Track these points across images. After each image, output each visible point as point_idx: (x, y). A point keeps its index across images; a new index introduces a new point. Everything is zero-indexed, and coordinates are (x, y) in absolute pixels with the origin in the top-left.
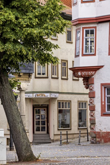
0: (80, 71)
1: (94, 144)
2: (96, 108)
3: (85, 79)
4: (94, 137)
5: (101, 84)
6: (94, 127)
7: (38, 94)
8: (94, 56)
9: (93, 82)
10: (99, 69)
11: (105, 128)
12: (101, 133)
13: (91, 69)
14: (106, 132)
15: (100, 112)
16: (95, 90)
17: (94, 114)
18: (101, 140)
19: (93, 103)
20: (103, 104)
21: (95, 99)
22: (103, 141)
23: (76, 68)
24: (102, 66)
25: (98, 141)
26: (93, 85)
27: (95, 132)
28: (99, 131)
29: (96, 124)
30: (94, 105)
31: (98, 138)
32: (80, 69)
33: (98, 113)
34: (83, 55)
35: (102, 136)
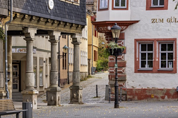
0: (109, 26)
1: (124, 102)
2: (127, 65)
3: (109, 34)
4: (125, 94)
5: (135, 39)
6: (124, 84)
7: (21, 49)
8: (126, 10)
9: (124, 37)
10: (132, 24)
11: (140, 85)
12: (134, 90)
13: (123, 23)
14: (141, 89)
15: (134, 68)
16: (125, 45)
17: (123, 71)
18: (134, 97)
19: (123, 59)
20: (137, 60)
21: (125, 55)
22: (136, 98)
23: (107, 23)
24: (138, 21)
25: (129, 98)
26: (123, 41)
27: (125, 90)
28: (132, 88)
29: (126, 81)
30: (124, 61)
31: (130, 95)
32: (111, 24)
33: (130, 70)
34: (113, 9)
35: (136, 93)
